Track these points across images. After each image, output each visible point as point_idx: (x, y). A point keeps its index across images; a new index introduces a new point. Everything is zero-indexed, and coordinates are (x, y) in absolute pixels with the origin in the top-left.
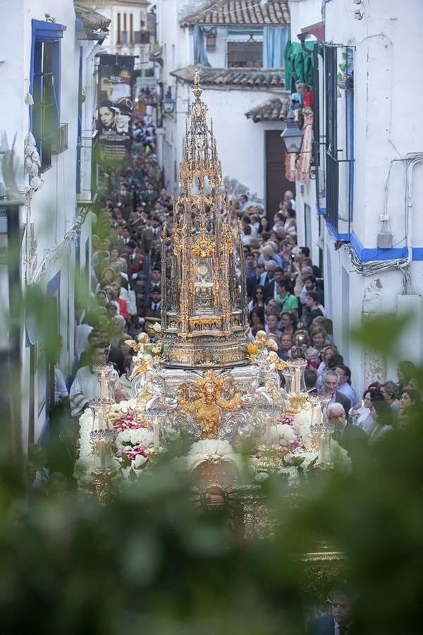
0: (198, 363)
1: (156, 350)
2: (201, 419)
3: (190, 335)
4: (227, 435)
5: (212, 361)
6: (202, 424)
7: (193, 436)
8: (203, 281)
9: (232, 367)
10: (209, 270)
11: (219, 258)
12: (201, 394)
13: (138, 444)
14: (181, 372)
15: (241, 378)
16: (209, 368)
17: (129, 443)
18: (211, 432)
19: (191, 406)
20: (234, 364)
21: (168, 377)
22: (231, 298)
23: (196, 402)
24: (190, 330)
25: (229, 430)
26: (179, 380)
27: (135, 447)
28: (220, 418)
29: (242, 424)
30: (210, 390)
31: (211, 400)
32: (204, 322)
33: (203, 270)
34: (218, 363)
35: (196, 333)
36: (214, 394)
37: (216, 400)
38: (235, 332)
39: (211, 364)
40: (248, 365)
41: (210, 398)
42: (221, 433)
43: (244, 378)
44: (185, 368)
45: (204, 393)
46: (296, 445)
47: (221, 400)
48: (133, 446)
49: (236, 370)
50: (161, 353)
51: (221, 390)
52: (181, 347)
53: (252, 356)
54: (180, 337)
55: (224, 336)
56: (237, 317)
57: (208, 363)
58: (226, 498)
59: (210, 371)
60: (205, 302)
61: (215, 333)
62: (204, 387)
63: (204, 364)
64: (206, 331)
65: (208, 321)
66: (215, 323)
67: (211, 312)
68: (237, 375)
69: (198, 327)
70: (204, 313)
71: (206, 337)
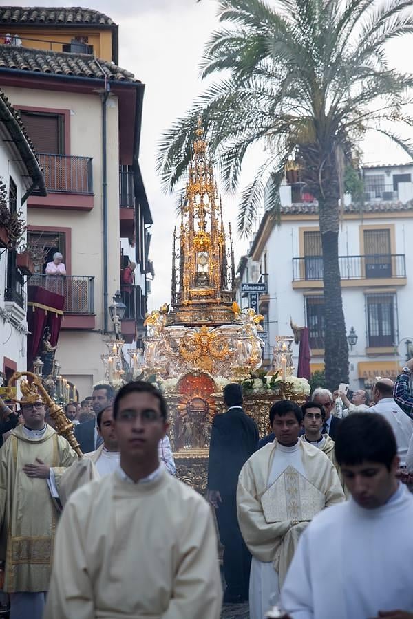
0: (196, 321)
3: (190, 302)
9: (222, 325)
10: (207, 260)
12: (198, 346)
14: (182, 328)
15: (228, 333)
16: (204, 324)
20: (223, 322)
23: (194, 352)
24: (190, 299)
26: (179, 334)
30: (204, 341)
31: (205, 351)
32: (201, 293)
33: (203, 261)
34: (210, 320)
35: (196, 301)
36: (208, 347)
37: (209, 351)
40: (234, 323)
41: (205, 349)
43: (231, 333)
44: (186, 325)
47: (214, 351)
49: (224, 326)
52: (184, 311)
53: (236, 313)
54: (183, 305)
55: (216, 303)
56: (228, 295)
57: (203, 320)
58: (207, 407)
59: (205, 327)
60: (203, 282)
61: (209, 301)
62: (199, 339)
63: (200, 322)
64: (203, 300)
65: (204, 293)
66: (210, 294)
67: (208, 287)
68: (225, 330)
69: (197, 297)
70: (202, 288)
71: (203, 304)
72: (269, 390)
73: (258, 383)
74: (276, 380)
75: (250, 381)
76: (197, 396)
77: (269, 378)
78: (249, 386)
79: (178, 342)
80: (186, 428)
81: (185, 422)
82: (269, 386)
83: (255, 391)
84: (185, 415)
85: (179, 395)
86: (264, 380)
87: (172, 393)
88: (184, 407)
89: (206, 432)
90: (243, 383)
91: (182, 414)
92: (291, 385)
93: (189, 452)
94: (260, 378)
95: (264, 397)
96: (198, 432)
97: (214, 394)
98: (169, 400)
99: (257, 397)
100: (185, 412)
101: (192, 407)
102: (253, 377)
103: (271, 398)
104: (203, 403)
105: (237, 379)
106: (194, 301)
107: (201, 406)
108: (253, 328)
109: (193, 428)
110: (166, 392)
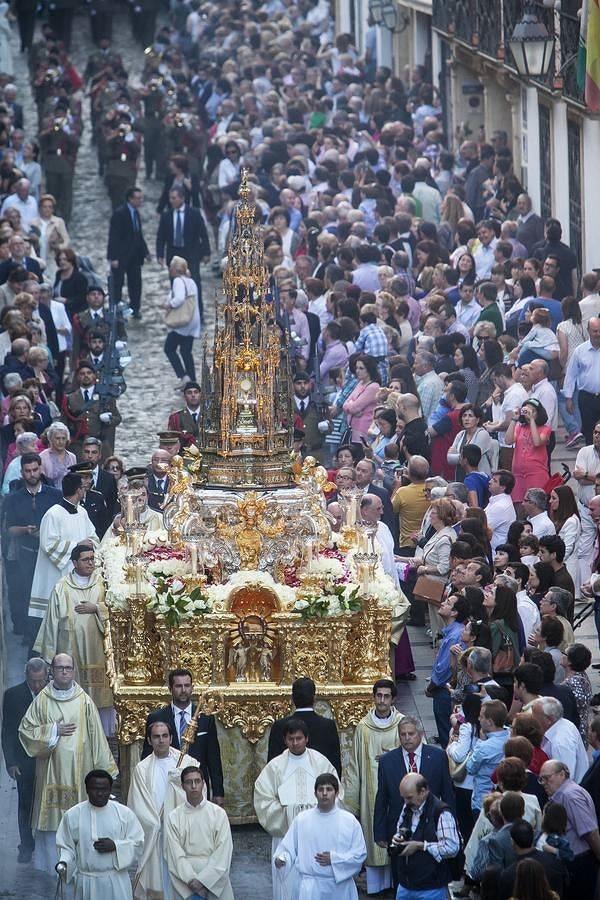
0: (239, 484)
2: (241, 546)
3: (231, 454)
4: (270, 565)
5: (254, 482)
6: (241, 552)
7: (231, 565)
8: (246, 397)
9: (276, 489)
10: (253, 385)
11: (265, 371)
12: (241, 518)
13: (170, 576)
14: (220, 493)
15: (285, 501)
16: (251, 489)
17: (161, 574)
18: (252, 561)
19: (231, 531)
20: (278, 485)
21: (206, 498)
22: (276, 415)
23: (237, 526)
24: (231, 449)
25: (270, 559)
26: (216, 502)
27: (168, 579)
28: (261, 545)
29: (284, 552)
30: (251, 513)
31: (251, 525)
32: (246, 440)
33: (246, 385)
36: (255, 519)
37: (257, 524)
38: (281, 452)
39: (253, 486)
40: (293, 487)
41: (251, 522)
42: (263, 563)
43: (289, 501)
44: (224, 489)
45: (245, 517)
46: (343, 580)
47: (264, 525)
49: (280, 492)
50: (199, 472)
51: (264, 514)
52: (221, 467)
53: (298, 478)
54: (220, 456)
55: (267, 456)
56: (282, 437)
57: (250, 484)
58: (265, 628)
59: (252, 493)
60: (247, 419)
61: (258, 453)
62: (244, 509)
63: (245, 485)
64: (249, 450)
65: (251, 440)
66: (258, 442)
67: (255, 430)
68: (280, 497)
69: (240, 445)
70: (246, 431)
71: (248, 456)
72: (348, 611)
73: (333, 601)
74: (357, 596)
75: (323, 599)
76: (253, 614)
77: (346, 594)
78: (323, 607)
79: (213, 513)
80: (238, 657)
81: (237, 647)
82: (347, 606)
83: (330, 613)
84: (237, 637)
85: (231, 616)
86: (341, 599)
87: (222, 612)
88: (236, 627)
89: (265, 661)
90: (313, 599)
91: (233, 636)
92: (375, 602)
93: (243, 686)
94: (336, 594)
95: (340, 619)
96: (254, 659)
97: (276, 615)
98: (219, 622)
99: (332, 620)
100: (237, 633)
101: (247, 629)
102: (327, 593)
103: (349, 621)
104: (261, 622)
105: (305, 593)
106: (237, 452)
107: (258, 627)
108: (321, 499)
109: (248, 655)
110: (214, 611)
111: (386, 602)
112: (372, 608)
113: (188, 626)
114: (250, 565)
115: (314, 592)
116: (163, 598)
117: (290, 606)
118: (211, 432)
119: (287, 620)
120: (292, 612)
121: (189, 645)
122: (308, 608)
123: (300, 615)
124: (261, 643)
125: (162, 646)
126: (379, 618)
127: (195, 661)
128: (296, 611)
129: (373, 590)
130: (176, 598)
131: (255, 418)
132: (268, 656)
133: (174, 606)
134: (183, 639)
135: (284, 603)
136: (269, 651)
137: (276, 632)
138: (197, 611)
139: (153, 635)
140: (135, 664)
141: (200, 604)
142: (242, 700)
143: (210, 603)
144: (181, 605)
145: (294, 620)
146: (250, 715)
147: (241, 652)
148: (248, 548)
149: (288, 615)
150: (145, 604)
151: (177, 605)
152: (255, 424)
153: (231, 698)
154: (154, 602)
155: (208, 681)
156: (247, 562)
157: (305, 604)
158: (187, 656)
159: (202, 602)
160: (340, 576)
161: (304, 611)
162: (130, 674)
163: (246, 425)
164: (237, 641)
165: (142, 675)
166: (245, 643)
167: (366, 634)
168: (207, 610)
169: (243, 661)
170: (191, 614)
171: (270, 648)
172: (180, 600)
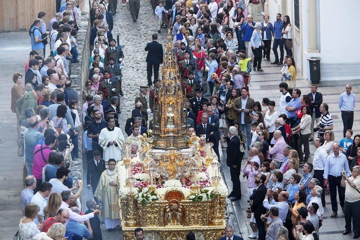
0: (168, 147)
1: (151, 142)
2: (169, 169)
3: (165, 136)
4: (180, 176)
5: (173, 146)
6: (169, 172)
7: (165, 176)
8: (170, 113)
9: (182, 149)
10: (173, 109)
11: (177, 105)
12: (169, 160)
14: (161, 151)
15: (185, 153)
16: (172, 149)
17: (139, 180)
18: (172, 175)
19: (165, 164)
20: (182, 147)
21: (156, 153)
22: (182, 121)
23: (167, 162)
24: (165, 134)
25: (180, 174)
26: (160, 154)
27: (142, 181)
28: (176, 169)
29: (185, 172)
30: (173, 158)
32: (170, 130)
33: (170, 109)
34: (176, 147)
36: (174, 160)
37: (175, 162)
38: (183, 135)
39: (173, 148)
40: (188, 148)
41: (172, 161)
42: (177, 176)
44: (162, 149)
45: (170, 159)
47: (177, 162)
48: (141, 181)
50: (153, 143)
51: (177, 158)
52: (161, 141)
53: (190, 144)
54: (161, 136)
55: (178, 136)
56: (184, 128)
58: (179, 205)
59: (173, 151)
60: (171, 122)
61: (175, 135)
62: (170, 157)
63: (170, 148)
64: (171, 134)
65: (172, 130)
66: (175, 131)
67: (173, 126)
68: (183, 152)
69: (168, 132)
70: (170, 127)
71: (171, 136)
72: (210, 199)
73: (204, 195)
74: (213, 193)
75: (201, 195)
76: (174, 200)
77: (209, 193)
78: (200, 198)
79: (158, 158)
80: (169, 216)
81: (168, 212)
82: (209, 197)
83: (203, 200)
85: (166, 201)
86: (207, 195)
87: (162, 200)
88: (168, 204)
89: (178, 217)
90: (197, 195)
91: (167, 208)
92: (220, 195)
93: (171, 227)
94: (205, 193)
95: (207, 202)
96: (174, 216)
97: (183, 201)
98: (161, 203)
99: (204, 202)
100: (168, 207)
101: (172, 205)
102: (202, 192)
103: (210, 202)
104: (177, 203)
105: (194, 192)
106: (167, 135)
107: (176, 204)
108: (199, 153)
109: (172, 215)
110: (160, 199)
111: (224, 194)
112: (219, 197)
113: (150, 205)
114: (172, 176)
115: (197, 192)
116: (140, 195)
117: (188, 197)
118: (157, 127)
119: (187, 203)
120: (189, 199)
121: (150, 212)
122: (195, 198)
123: (192, 201)
124: (177, 211)
125: (140, 212)
126: (221, 200)
127: (152, 217)
128: (190, 199)
129: (219, 190)
130: (145, 195)
131: (174, 121)
132: (180, 215)
133: (144, 198)
134: (148, 210)
135: (186, 196)
136: (180, 214)
137: (183, 206)
138: (153, 200)
139: (136, 208)
140: (130, 219)
141: (154, 197)
142: (170, 232)
143: (158, 196)
144: (147, 198)
145: (190, 202)
146: (173, 237)
147: (170, 214)
148: (171, 170)
149: (188, 201)
150: (133, 197)
151: (145, 197)
152: (174, 124)
153: (166, 231)
154: (137, 196)
155: (157, 224)
156: (171, 175)
157: (194, 197)
158: (149, 216)
159: (155, 196)
160: (205, 180)
161: (193, 199)
162: (128, 222)
163: (170, 124)
164: (168, 210)
165: (133, 223)
166: (171, 211)
167: (216, 207)
168: (157, 199)
169: (170, 217)
170: (151, 201)
171: (180, 212)
172: (147, 196)
